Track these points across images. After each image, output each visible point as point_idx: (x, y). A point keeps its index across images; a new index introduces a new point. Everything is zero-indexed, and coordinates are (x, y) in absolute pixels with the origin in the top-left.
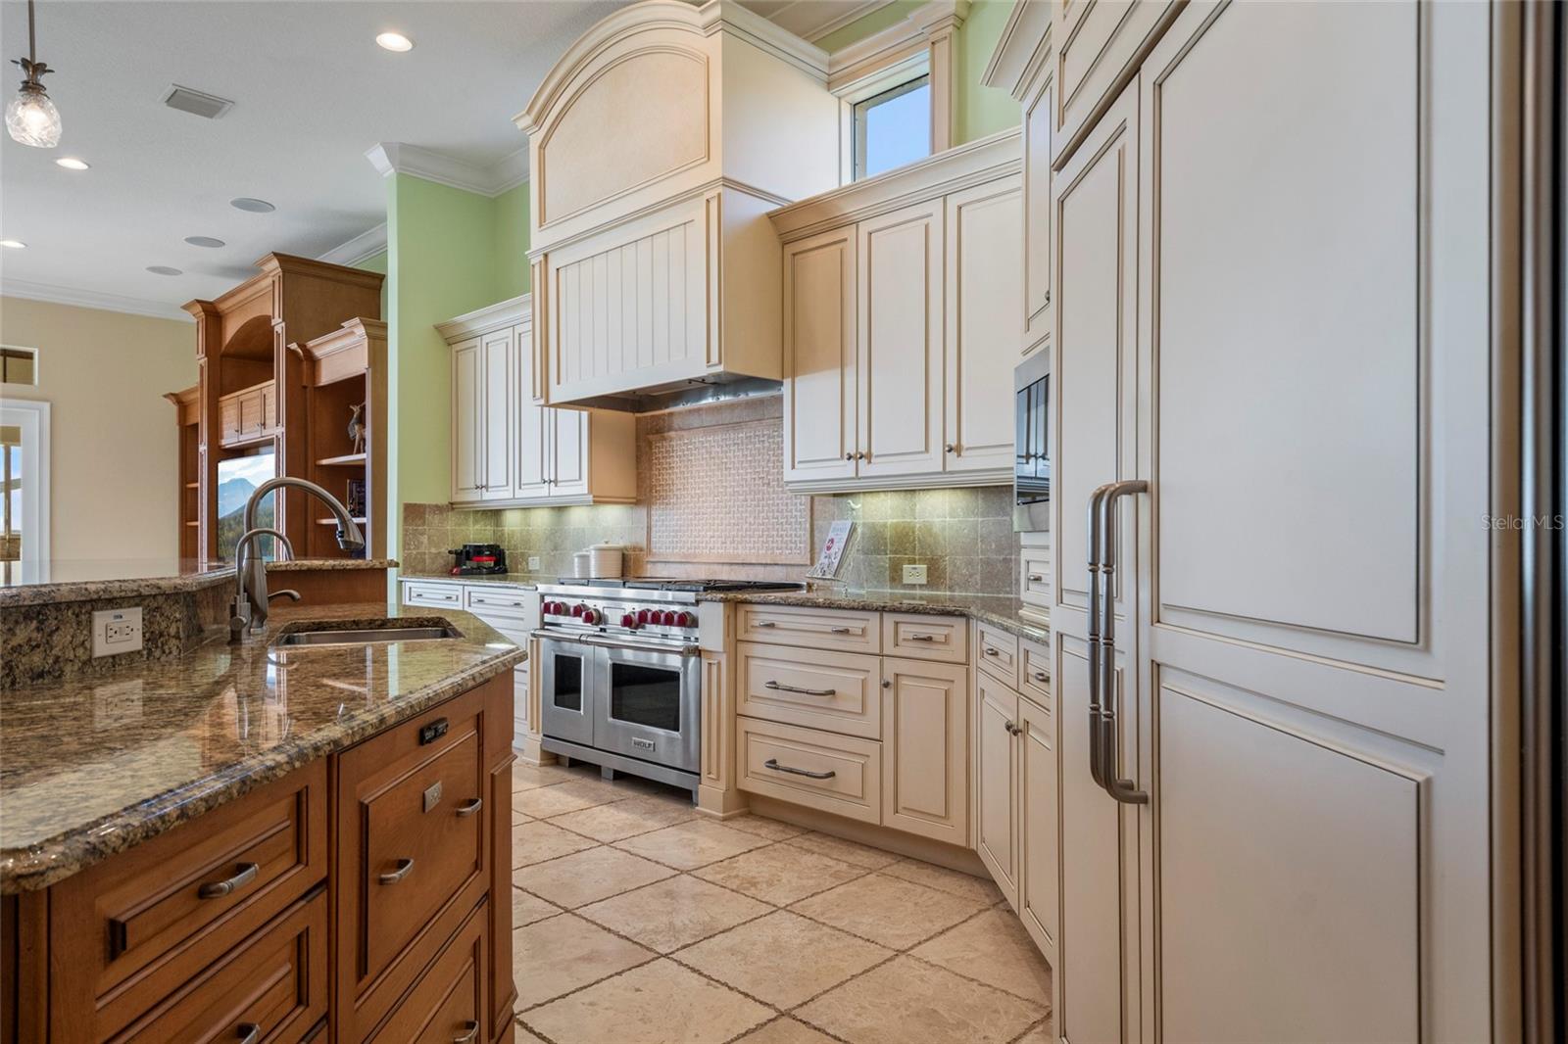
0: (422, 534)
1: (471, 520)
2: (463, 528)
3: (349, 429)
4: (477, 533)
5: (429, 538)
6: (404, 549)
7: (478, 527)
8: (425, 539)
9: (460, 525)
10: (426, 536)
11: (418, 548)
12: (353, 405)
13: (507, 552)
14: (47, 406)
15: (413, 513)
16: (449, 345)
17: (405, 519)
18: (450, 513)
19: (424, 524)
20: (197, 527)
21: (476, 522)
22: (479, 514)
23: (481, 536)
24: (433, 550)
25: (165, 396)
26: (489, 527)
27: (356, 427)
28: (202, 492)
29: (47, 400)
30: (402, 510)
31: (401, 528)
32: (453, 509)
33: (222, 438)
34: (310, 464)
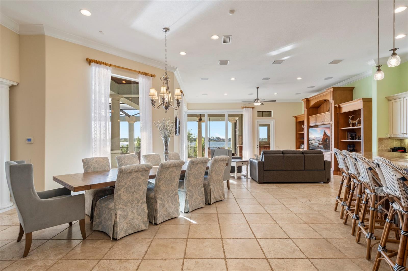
0: (383, 144)
1: (394, 141)
2: (392, 143)
3: (349, 121)
4: (397, 144)
5: (384, 145)
6: (379, 148)
7: (396, 143)
8: (383, 146)
9: (392, 142)
10: (383, 145)
11: (382, 148)
12: (350, 116)
13: (406, 149)
14: (274, 120)
15: (380, 140)
16: (389, 101)
17: (379, 141)
18: (389, 140)
19: (383, 142)
20: (304, 141)
21: (396, 142)
22: (397, 140)
23: (397, 145)
24: (385, 148)
25: (293, 117)
26: (399, 143)
27: (351, 121)
28: (305, 134)
29: (274, 119)
30: (378, 139)
31: (378, 143)
32: (390, 139)
33: (310, 124)
34: (339, 129)
